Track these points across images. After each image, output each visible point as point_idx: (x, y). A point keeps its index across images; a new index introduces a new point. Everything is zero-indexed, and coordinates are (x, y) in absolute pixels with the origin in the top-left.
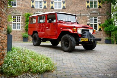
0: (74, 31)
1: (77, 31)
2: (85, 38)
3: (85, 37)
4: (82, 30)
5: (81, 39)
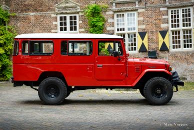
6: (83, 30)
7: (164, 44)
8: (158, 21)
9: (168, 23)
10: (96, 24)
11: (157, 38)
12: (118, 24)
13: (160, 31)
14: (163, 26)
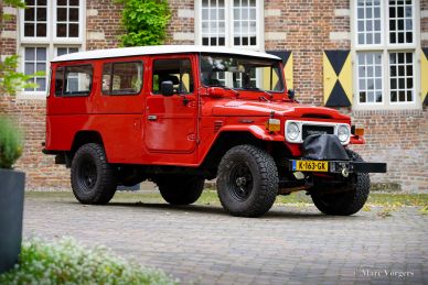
0: (272, 133)
1: (282, 132)
2: (316, 160)
3: (315, 155)
4: (305, 128)
5: (298, 162)
6: (99, 36)
7: (338, 88)
8: (321, 22)
9: (348, 29)
10: (149, 22)
11: (321, 70)
12: (204, 26)
13: (326, 52)
14: (337, 38)
